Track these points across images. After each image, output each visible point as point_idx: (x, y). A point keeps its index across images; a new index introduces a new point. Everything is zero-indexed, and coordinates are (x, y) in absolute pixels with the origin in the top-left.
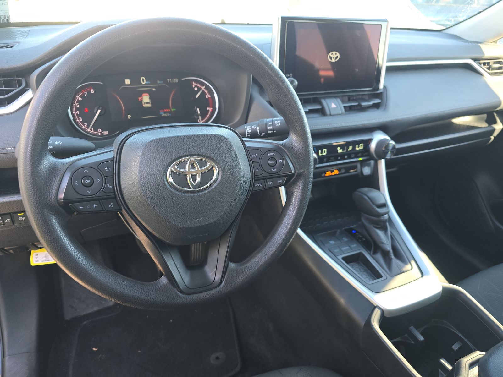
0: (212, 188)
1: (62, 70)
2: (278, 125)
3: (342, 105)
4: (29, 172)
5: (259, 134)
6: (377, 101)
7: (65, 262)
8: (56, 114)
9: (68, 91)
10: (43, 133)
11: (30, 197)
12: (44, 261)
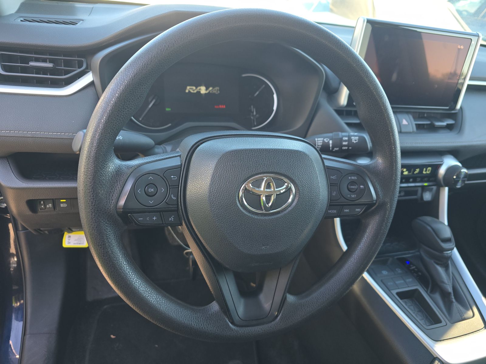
0: (285, 212)
1: (142, 60)
2: (355, 142)
3: (414, 123)
4: (91, 175)
5: (331, 148)
6: (451, 122)
7: (116, 280)
8: (128, 111)
9: (145, 86)
10: (112, 132)
11: (89, 204)
12: (76, 244)
